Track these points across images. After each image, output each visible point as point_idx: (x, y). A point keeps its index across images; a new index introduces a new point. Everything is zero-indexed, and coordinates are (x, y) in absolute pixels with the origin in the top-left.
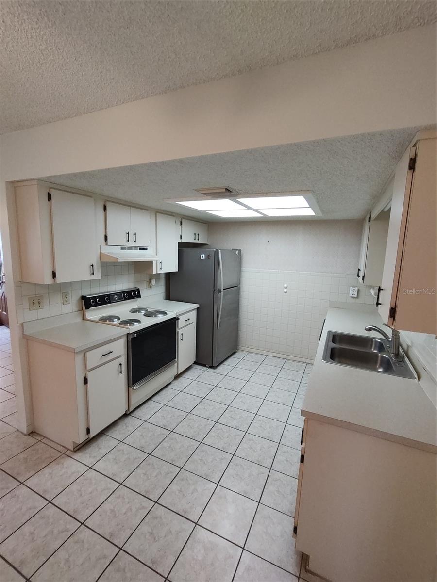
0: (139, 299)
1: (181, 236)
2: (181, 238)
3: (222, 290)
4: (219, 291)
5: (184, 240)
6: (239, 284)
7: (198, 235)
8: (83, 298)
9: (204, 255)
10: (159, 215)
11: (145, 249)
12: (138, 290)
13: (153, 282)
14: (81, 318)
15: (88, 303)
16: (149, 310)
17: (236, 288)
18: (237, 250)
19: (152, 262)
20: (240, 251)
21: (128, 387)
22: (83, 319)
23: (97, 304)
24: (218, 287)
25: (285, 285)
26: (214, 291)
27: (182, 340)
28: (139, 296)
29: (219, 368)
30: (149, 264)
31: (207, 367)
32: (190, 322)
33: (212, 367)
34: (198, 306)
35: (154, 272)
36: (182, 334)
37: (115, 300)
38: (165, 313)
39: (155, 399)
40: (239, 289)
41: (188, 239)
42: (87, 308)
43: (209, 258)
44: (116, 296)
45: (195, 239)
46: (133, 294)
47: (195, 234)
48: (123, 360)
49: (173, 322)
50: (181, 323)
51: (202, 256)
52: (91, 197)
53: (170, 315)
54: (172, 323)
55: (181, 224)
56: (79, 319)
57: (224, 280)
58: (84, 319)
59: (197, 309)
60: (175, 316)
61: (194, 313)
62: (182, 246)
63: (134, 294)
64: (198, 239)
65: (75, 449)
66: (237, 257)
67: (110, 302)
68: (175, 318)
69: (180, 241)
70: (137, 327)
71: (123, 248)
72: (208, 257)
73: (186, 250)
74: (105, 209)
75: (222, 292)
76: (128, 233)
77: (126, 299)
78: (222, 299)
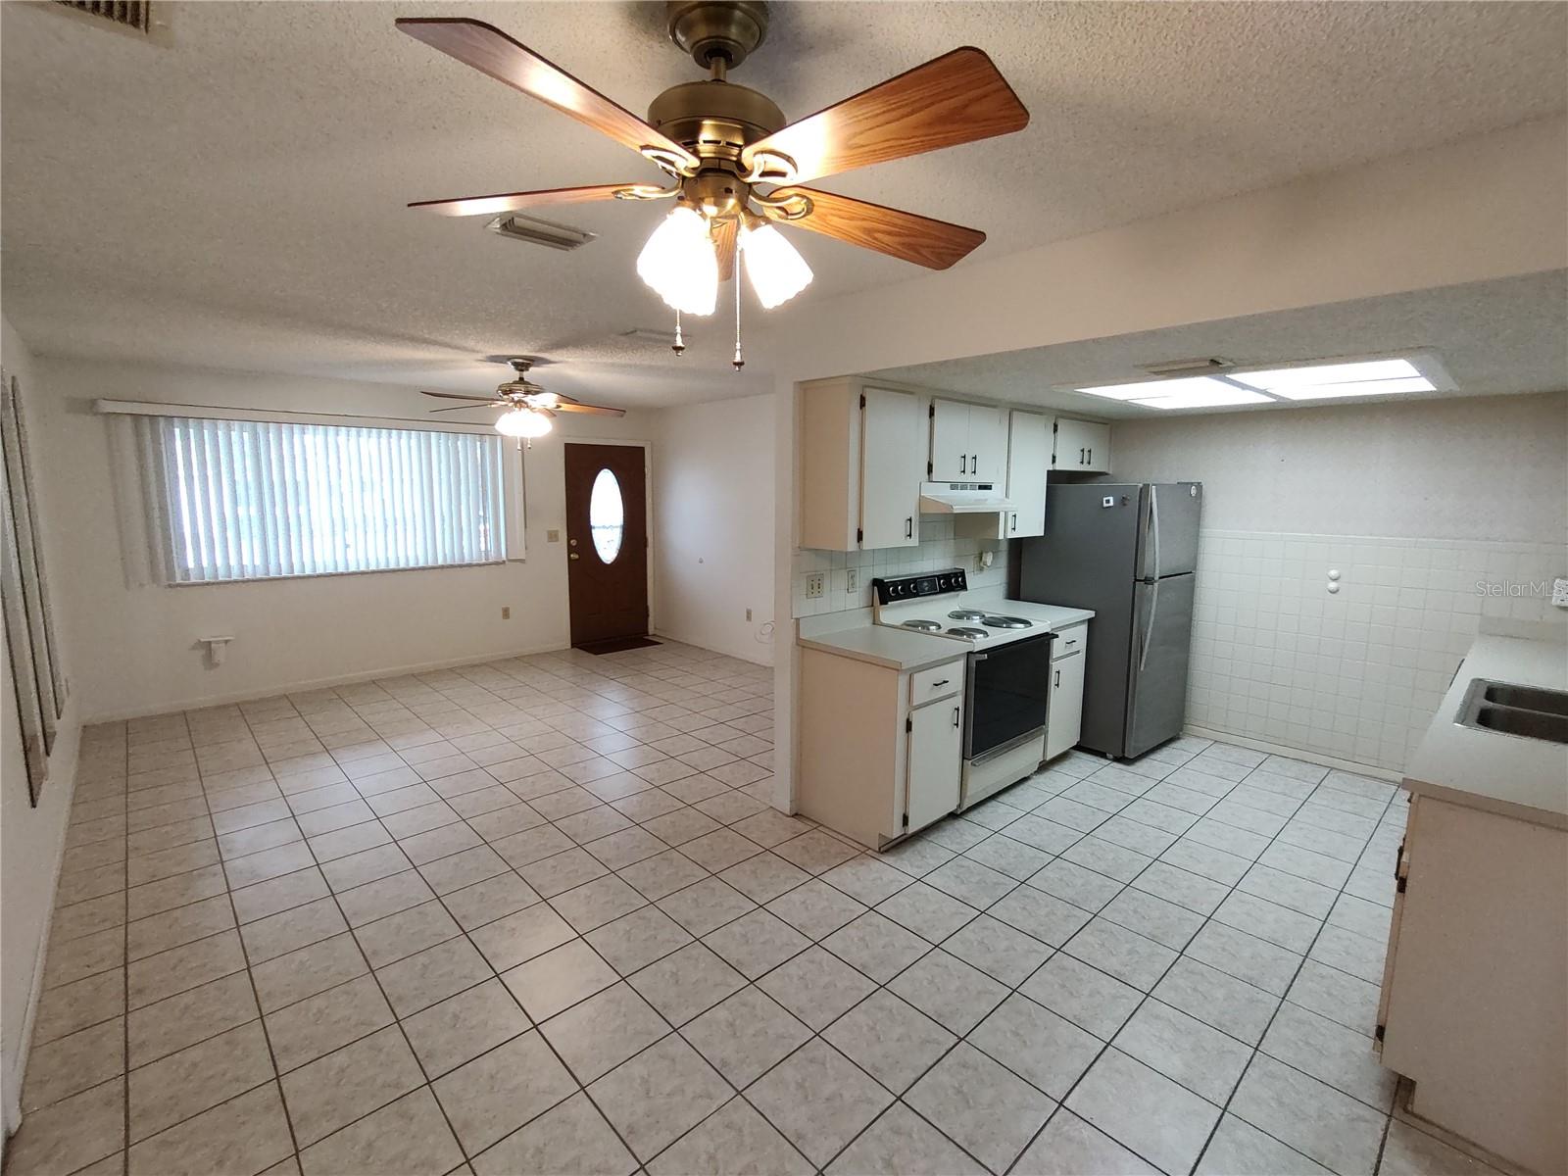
0: (962, 593)
1: (1054, 457)
2: (1054, 461)
3: (1157, 578)
4: (1149, 581)
5: (1059, 466)
6: (1195, 568)
7: (1090, 451)
8: (877, 583)
9: (1111, 499)
10: (1015, 413)
11: (987, 487)
12: (963, 574)
13: (989, 558)
14: (871, 621)
15: (886, 591)
16: (987, 615)
17: (1185, 577)
18: (1192, 484)
19: (997, 514)
20: (1199, 486)
21: (964, 758)
22: (874, 624)
23: (898, 597)
24: (1147, 572)
25: (1333, 573)
26: (1136, 580)
27: (1058, 685)
28: (964, 587)
29: (1138, 764)
30: (992, 518)
31: (1107, 758)
32: (1075, 647)
33: (1122, 759)
34: (1091, 614)
35: (1001, 537)
36: (1059, 672)
37: (923, 591)
38: (1026, 623)
39: (1003, 798)
40: (1193, 580)
41: (1068, 463)
42: (884, 602)
43: (1125, 505)
44: (926, 584)
45: (1082, 462)
46: (952, 582)
47: (1083, 451)
48: (959, 701)
49: (1044, 640)
50: (1057, 647)
51: (1108, 502)
52: (911, 393)
53: (1039, 627)
54: (1042, 644)
55: (1055, 430)
56: (867, 623)
57: (1159, 556)
58: (875, 622)
59: (1090, 621)
60: (1048, 630)
61: (1084, 628)
62: (1055, 479)
63: (957, 581)
64: (1089, 463)
65: (882, 849)
66: (1192, 501)
67: (916, 595)
68: (1047, 634)
69: (1051, 469)
70: (981, 643)
71: (954, 486)
72: (1122, 502)
73: (1064, 488)
74: (932, 414)
75: (1156, 585)
76: (964, 457)
77: (942, 591)
78: (1155, 603)
